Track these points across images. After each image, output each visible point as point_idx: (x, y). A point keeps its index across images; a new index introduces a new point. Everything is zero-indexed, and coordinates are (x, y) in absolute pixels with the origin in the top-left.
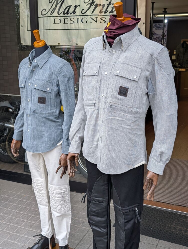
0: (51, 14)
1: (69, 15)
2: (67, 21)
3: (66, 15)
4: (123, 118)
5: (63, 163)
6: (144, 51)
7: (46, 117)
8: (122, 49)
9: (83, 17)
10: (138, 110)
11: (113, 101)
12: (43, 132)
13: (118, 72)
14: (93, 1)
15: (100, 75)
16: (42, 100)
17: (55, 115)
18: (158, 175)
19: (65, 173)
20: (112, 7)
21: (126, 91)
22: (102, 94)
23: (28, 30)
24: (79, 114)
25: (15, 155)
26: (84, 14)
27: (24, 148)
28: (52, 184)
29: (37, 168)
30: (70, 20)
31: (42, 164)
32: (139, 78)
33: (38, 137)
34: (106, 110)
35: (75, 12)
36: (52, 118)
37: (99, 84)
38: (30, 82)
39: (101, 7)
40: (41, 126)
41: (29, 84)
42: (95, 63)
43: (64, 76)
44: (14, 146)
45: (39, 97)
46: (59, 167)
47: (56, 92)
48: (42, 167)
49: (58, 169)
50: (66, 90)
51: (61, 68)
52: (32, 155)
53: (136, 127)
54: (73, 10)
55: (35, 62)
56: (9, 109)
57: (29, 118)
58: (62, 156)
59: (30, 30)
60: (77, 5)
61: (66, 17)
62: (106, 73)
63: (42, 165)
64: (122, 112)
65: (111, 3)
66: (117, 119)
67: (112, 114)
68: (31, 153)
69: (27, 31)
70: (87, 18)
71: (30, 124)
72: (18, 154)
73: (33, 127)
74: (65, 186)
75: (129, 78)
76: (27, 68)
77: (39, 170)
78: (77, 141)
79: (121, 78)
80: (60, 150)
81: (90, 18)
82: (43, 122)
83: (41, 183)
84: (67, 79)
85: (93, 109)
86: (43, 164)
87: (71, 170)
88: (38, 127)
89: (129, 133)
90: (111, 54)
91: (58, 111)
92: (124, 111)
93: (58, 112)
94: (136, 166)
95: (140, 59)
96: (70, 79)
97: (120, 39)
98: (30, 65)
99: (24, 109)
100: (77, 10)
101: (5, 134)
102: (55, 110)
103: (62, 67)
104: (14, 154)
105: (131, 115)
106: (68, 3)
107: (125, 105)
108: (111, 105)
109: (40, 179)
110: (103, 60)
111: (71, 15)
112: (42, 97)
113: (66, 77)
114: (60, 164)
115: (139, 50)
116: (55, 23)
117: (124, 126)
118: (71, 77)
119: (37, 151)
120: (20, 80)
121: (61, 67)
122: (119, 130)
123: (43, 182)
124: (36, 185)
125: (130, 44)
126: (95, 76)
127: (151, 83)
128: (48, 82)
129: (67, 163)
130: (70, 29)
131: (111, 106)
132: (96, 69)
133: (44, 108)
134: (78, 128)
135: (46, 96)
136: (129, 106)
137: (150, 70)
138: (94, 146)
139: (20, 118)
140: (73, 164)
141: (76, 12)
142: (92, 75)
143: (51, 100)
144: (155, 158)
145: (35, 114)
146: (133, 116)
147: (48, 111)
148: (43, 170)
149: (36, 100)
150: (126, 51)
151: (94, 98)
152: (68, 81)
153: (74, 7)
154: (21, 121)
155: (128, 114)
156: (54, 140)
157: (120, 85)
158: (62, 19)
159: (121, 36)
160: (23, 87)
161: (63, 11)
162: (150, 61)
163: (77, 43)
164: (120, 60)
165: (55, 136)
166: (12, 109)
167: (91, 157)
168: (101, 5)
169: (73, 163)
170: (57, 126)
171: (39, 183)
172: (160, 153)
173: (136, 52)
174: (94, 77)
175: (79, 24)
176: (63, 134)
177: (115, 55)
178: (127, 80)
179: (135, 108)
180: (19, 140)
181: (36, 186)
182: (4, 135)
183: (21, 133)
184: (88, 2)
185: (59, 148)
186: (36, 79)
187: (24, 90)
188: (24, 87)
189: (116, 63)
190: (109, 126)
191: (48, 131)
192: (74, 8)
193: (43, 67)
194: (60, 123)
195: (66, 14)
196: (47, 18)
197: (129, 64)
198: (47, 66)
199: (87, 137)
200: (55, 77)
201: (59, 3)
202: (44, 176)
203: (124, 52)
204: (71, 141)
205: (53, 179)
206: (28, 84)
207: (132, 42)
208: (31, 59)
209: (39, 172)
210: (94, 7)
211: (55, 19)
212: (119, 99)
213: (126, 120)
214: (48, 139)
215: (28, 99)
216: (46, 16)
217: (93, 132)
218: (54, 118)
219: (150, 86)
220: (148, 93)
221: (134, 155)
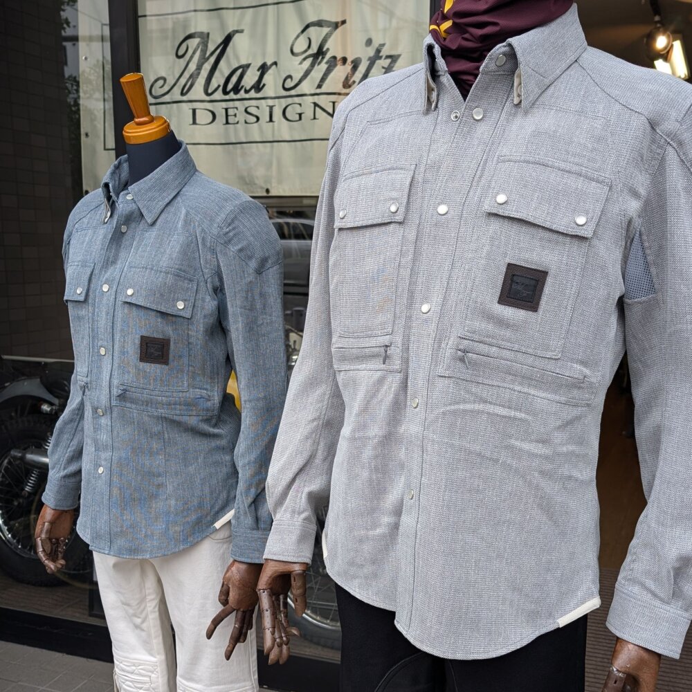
0: (182, 94)
1: (242, 94)
2: (235, 115)
3: (232, 95)
4: (516, 409)
5: (237, 597)
6: (618, 106)
7: (170, 417)
8: (516, 102)
9: (290, 100)
10: (587, 371)
11: (474, 332)
12: (159, 475)
13: (501, 198)
14: (323, 48)
15: (414, 218)
16: (154, 350)
17: (208, 410)
18: (659, 655)
19: (242, 637)
20: (383, 68)
21: (535, 287)
22: (422, 304)
23: (107, 147)
24: (310, 400)
25: (51, 566)
26: (293, 92)
27: (84, 539)
28: (191, 680)
29: (135, 615)
30: (246, 111)
31: (153, 599)
32: (597, 225)
33: (137, 495)
34: (441, 370)
35: (262, 85)
36: (193, 421)
37: (411, 257)
38: (107, 279)
39: (349, 67)
40: (152, 453)
41: (105, 288)
42: (389, 169)
43: (242, 254)
44: (46, 533)
45: (142, 337)
46: (218, 616)
47: (211, 315)
48: (153, 612)
49: (216, 622)
50: (252, 308)
51: (233, 221)
52: (115, 566)
53: (571, 448)
54: (256, 78)
55: (126, 201)
56: (41, 405)
57: (104, 421)
58: (234, 569)
59: (114, 147)
60: (269, 63)
61: (231, 104)
62: (442, 209)
63: (152, 606)
64: (513, 382)
65: (381, 54)
66: (488, 413)
67: (468, 392)
68: (112, 560)
69: (105, 149)
70: (300, 105)
71: (107, 446)
72: (62, 562)
73: (120, 458)
74: (241, 684)
75: (554, 227)
76: (95, 228)
77: (143, 622)
78: (303, 512)
79: (516, 227)
80: (225, 546)
81: (313, 105)
82: (159, 435)
83: (150, 674)
84: (253, 264)
85: (379, 373)
86: (156, 602)
87: (277, 635)
88: (138, 455)
89: (542, 473)
90: (466, 124)
91: (216, 394)
92: (523, 377)
93: (216, 398)
94: (563, 621)
95: (599, 139)
96: (268, 265)
97: (512, 55)
98: (109, 214)
99: (84, 388)
100: (268, 78)
101: (28, 489)
102: (206, 389)
103: (236, 217)
104: (46, 562)
105: (555, 392)
106: (237, 58)
107: (530, 351)
108: (465, 351)
109: (144, 657)
110: (425, 154)
111: (247, 96)
112: (155, 335)
113: (250, 258)
114: (225, 602)
115: (592, 102)
116: (194, 122)
117: (518, 443)
118: (269, 257)
119: (133, 551)
120: (70, 272)
121: (232, 216)
122: (497, 461)
123: (158, 669)
124: (131, 681)
125: (551, 78)
126: (392, 226)
127: (640, 253)
128: (178, 276)
129: (256, 599)
130: (244, 141)
131: (462, 356)
132: (394, 194)
133: (161, 380)
134: (306, 455)
135: (171, 333)
136: (549, 354)
137: (642, 191)
138: (379, 531)
139: (69, 426)
140: (282, 609)
141: (264, 85)
142: (375, 223)
143: (190, 350)
144: (650, 584)
145: (128, 405)
146: (563, 399)
147: (181, 394)
148: (158, 622)
149: (133, 349)
150: (535, 110)
151: (383, 324)
152: (259, 271)
153: (258, 70)
154: (74, 435)
155: (541, 388)
156: (200, 506)
157: (508, 260)
158: (219, 108)
159: (514, 41)
160: (82, 298)
161: (222, 82)
162: (645, 151)
163: (269, 188)
164: (504, 150)
165: (207, 491)
166: (51, 404)
167: (366, 578)
168: (349, 61)
169: (282, 600)
170: (211, 451)
171: (141, 671)
172: (677, 565)
173: (581, 112)
174: (383, 229)
175: (276, 124)
176: (237, 482)
177: (483, 130)
178: (542, 233)
179: (572, 360)
180: (66, 509)
181: (130, 684)
182: (23, 493)
183: (73, 480)
184: (306, 51)
185: (222, 537)
186: (131, 267)
187: (83, 312)
188: (86, 301)
189: (489, 163)
190: (457, 443)
191: (176, 473)
192: (259, 73)
193: (159, 221)
194: (223, 442)
195: (232, 93)
196: (168, 105)
197: (550, 163)
198: (175, 214)
199: (346, 493)
200: (209, 257)
201: (208, 58)
202: (161, 646)
203: (526, 113)
204: (275, 513)
205: (195, 660)
206: (102, 286)
207: (558, 72)
208: (111, 190)
209: (143, 630)
210: (323, 66)
211: (197, 111)
212: (501, 322)
213: (529, 418)
214: (176, 504)
215: (101, 347)
216: (167, 98)
217: (376, 469)
218: (202, 421)
219: (635, 268)
220: (626, 300)
221: (558, 574)
